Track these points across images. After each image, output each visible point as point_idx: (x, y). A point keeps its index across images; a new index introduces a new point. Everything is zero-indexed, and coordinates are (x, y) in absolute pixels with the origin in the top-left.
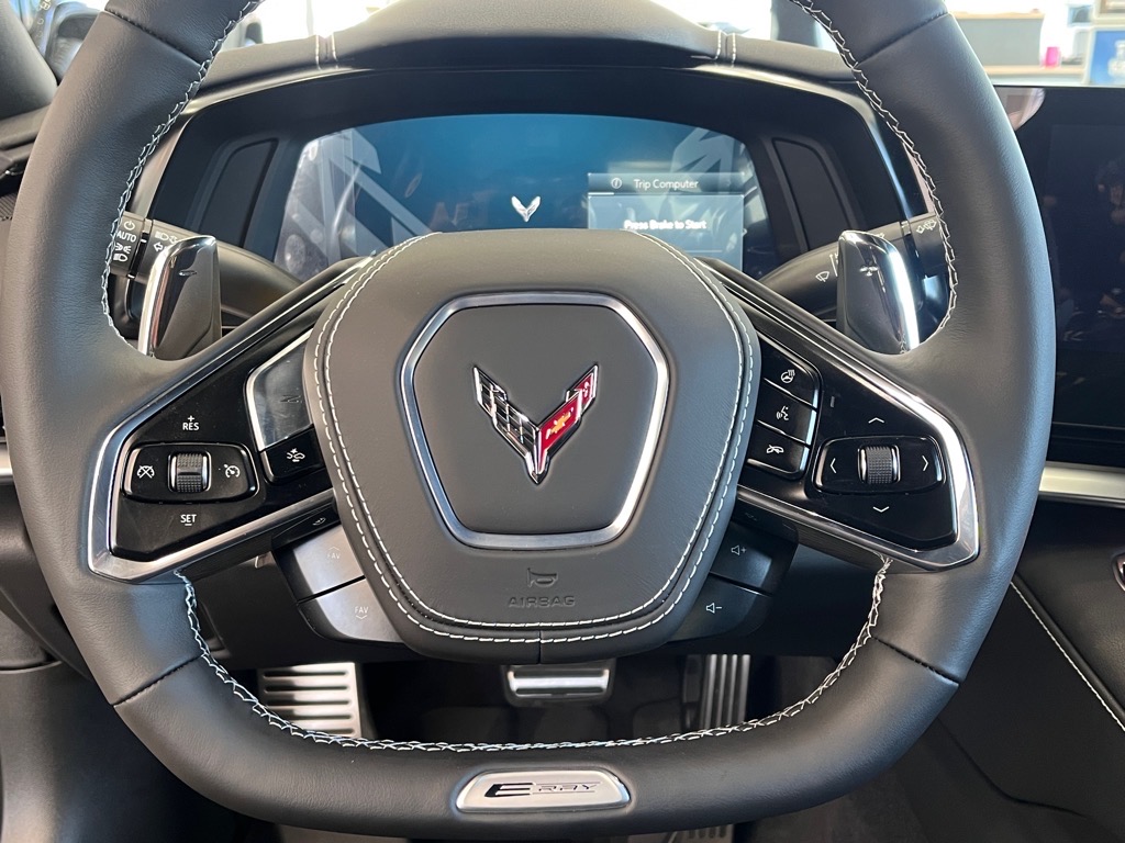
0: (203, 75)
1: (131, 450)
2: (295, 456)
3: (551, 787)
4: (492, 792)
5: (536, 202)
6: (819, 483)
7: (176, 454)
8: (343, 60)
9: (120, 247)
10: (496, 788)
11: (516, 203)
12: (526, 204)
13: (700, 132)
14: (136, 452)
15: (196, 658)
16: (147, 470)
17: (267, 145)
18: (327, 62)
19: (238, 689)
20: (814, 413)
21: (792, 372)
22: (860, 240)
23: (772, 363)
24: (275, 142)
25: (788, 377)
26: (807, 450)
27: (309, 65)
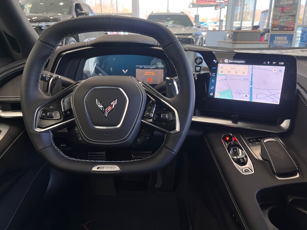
0: (55, 50)
1: (41, 111)
2: (68, 113)
3: (107, 168)
4: (98, 168)
5: (127, 70)
6: (155, 119)
7: (49, 112)
8: (90, 46)
9: (47, 78)
10: (99, 168)
11: (123, 70)
12: (125, 71)
13: (156, 58)
14: (42, 111)
15: (52, 145)
16: (44, 114)
17: (79, 60)
18: (88, 46)
19: (59, 150)
20: (155, 108)
21: (152, 101)
22: (169, 79)
23: (148, 99)
24: (80, 60)
25: (151, 102)
26: (153, 114)
27: (85, 46)
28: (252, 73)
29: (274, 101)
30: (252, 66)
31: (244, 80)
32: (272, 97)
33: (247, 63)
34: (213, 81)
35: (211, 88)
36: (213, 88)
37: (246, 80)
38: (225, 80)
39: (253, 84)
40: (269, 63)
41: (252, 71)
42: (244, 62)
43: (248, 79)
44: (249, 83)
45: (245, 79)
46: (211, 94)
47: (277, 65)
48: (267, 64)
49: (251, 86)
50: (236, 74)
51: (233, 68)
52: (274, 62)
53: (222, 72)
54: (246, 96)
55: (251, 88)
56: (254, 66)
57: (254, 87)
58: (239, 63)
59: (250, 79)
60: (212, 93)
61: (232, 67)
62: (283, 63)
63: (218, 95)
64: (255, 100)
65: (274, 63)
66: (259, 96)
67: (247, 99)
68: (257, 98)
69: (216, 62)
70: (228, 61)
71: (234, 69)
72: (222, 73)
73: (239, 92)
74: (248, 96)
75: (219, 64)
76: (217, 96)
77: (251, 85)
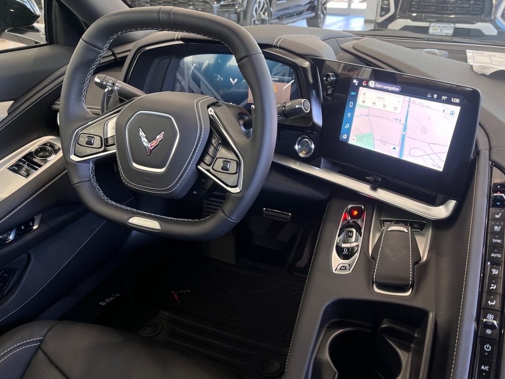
5: (236, 80)
11: (231, 79)
12: (234, 80)
15: (90, 180)
19: (98, 188)
24: (171, 58)
28: (408, 111)
29: (435, 164)
30: (410, 99)
31: (395, 120)
32: (434, 156)
33: (403, 92)
34: (349, 115)
35: (346, 127)
36: (348, 127)
37: (398, 121)
38: (367, 116)
39: (408, 131)
40: (435, 96)
41: (408, 108)
42: (397, 89)
43: (400, 120)
44: (402, 127)
45: (397, 119)
46: (345, 137)
47: (449, 102)
48: (432, 99)
49: (404, 133)
50: (384, 109)
51: (381, 98)
52: (445, 96)
53: (363, 102)
54: (394, 148)
55: (404, 136)
56: (412, 99)
57: (407, 135)
58: (390, 90)
59: (403, 122)
60: (346, 135)
61: (380, 96)
62: (457, 101)
63: (354, 139)
64: (406, 158)
65: (444, 98)
66: (413, 152)
67: (395, 154)
68: (410, 155)
69: (356, 84)
70: (375, 85)
71: (381, 100)
72: (364, 104)
73: (384, 139)
74: (398, 148)
75: (361, 88)
76: (353, 141)
77: (404, 131)
